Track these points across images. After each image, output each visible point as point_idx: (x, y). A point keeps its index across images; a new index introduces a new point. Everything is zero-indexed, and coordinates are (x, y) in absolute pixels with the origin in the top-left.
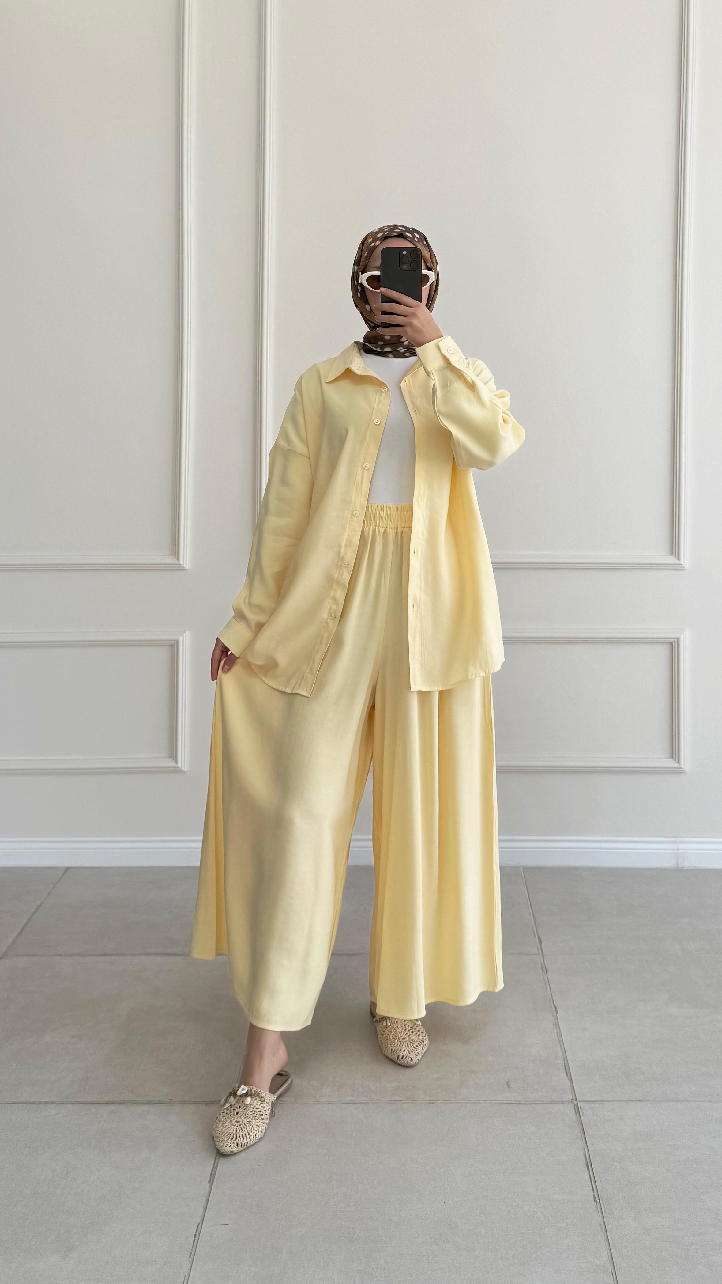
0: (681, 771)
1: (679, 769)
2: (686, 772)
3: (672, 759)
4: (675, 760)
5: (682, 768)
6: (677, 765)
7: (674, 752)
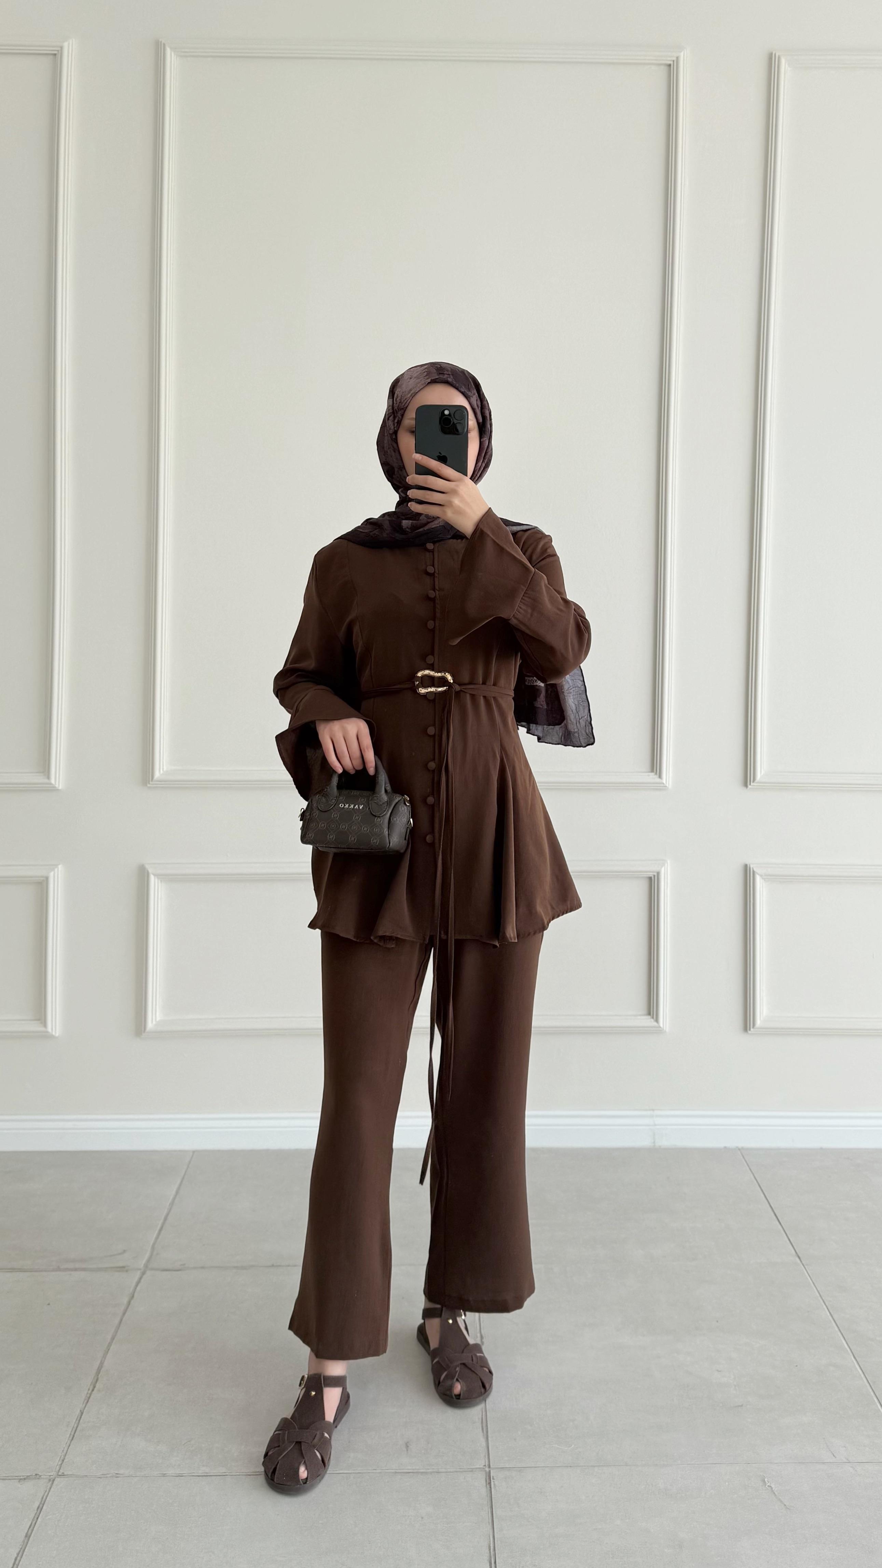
0: (661, 1030)
1: (657, 1029)
2: (666, 1032)
3: (649, 1017)
4: (653, 1018)
5: (660, 1027)
6: (655, 1024)
7: (651, 1008)
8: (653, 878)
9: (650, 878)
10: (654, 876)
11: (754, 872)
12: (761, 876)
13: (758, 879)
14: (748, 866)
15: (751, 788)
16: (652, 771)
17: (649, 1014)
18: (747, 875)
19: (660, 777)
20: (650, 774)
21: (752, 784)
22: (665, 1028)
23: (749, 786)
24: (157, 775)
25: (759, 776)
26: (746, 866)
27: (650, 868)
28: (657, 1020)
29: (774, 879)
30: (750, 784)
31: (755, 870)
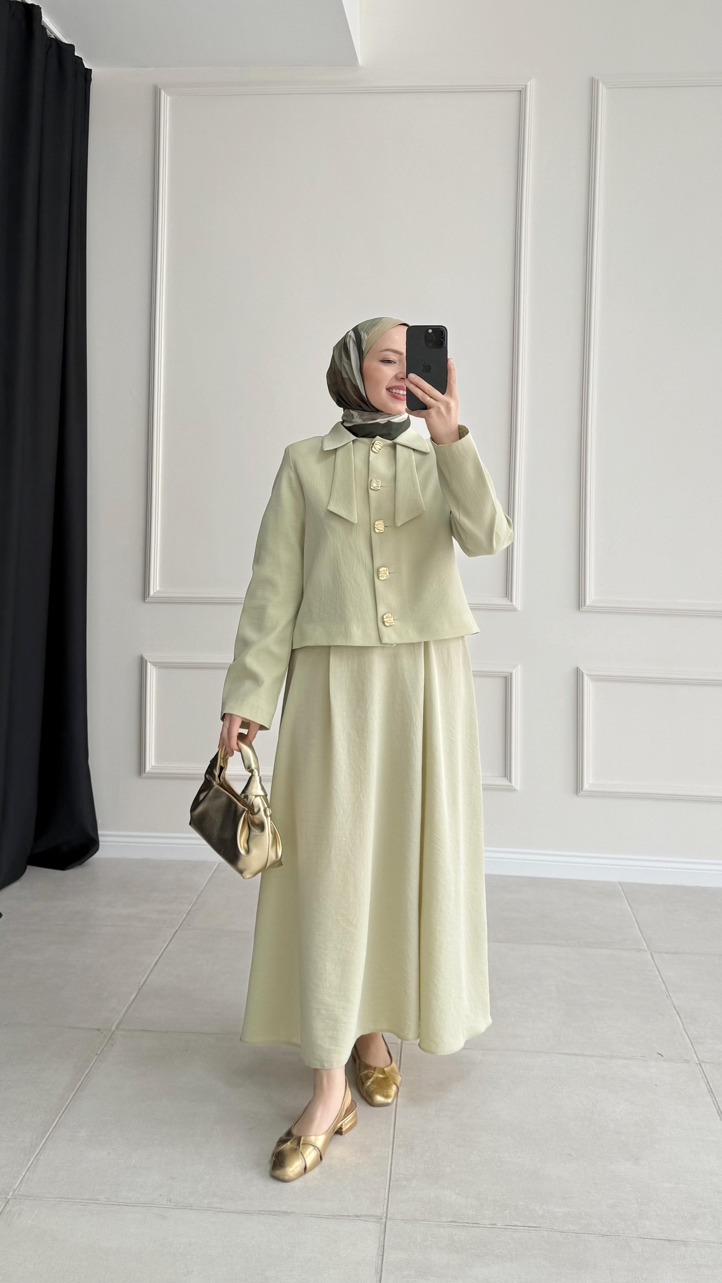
8: (507, 678)
9: (506, 677)
10: (508, 675)
11: (582, 672)
12: (587, 675)
13: (586, 678)
14: (579, 669)
15: (582, 611)
16: (506, 597)
17: (505, 776)
18: (578, 674)
19: (511, 601)
20: (506, 598)
21: (583, 608)
22: (516, 788)
23: (581, 609)
24: (152, 593)
25: (588, 602)
26: (578, 668)
27: (506, 669)
28: (510, 781)
29: (597, 679)
30: (582, 608)
31: (584, 672)
